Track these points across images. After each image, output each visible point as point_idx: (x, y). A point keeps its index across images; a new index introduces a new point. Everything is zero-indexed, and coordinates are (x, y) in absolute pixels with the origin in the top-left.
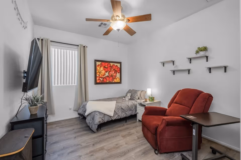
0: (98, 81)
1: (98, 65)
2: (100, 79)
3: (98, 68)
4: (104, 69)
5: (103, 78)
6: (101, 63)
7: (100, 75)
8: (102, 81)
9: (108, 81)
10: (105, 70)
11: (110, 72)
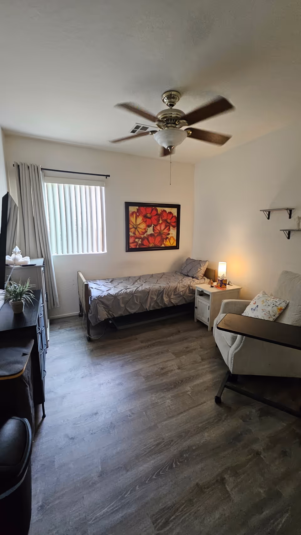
0: (132, 246)
1: (133, 213)
2: (137, 240)
3: (132, 219)
4: (145, 220)
5: (143, 239)
6: (137, 207)
7: (137, 233)
8: (140, 244)
9: (151, 245)
10: (146, 222)
11: (156, 226)
